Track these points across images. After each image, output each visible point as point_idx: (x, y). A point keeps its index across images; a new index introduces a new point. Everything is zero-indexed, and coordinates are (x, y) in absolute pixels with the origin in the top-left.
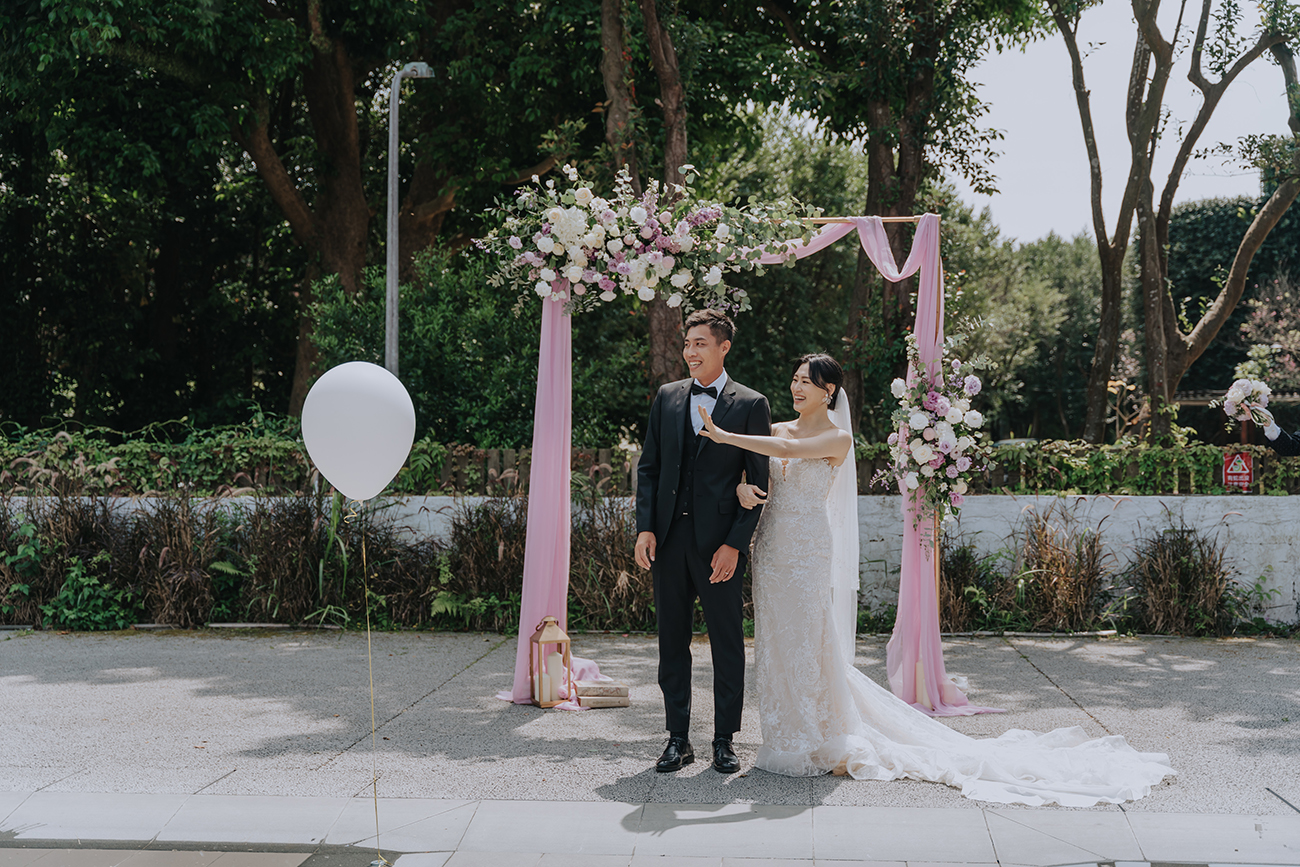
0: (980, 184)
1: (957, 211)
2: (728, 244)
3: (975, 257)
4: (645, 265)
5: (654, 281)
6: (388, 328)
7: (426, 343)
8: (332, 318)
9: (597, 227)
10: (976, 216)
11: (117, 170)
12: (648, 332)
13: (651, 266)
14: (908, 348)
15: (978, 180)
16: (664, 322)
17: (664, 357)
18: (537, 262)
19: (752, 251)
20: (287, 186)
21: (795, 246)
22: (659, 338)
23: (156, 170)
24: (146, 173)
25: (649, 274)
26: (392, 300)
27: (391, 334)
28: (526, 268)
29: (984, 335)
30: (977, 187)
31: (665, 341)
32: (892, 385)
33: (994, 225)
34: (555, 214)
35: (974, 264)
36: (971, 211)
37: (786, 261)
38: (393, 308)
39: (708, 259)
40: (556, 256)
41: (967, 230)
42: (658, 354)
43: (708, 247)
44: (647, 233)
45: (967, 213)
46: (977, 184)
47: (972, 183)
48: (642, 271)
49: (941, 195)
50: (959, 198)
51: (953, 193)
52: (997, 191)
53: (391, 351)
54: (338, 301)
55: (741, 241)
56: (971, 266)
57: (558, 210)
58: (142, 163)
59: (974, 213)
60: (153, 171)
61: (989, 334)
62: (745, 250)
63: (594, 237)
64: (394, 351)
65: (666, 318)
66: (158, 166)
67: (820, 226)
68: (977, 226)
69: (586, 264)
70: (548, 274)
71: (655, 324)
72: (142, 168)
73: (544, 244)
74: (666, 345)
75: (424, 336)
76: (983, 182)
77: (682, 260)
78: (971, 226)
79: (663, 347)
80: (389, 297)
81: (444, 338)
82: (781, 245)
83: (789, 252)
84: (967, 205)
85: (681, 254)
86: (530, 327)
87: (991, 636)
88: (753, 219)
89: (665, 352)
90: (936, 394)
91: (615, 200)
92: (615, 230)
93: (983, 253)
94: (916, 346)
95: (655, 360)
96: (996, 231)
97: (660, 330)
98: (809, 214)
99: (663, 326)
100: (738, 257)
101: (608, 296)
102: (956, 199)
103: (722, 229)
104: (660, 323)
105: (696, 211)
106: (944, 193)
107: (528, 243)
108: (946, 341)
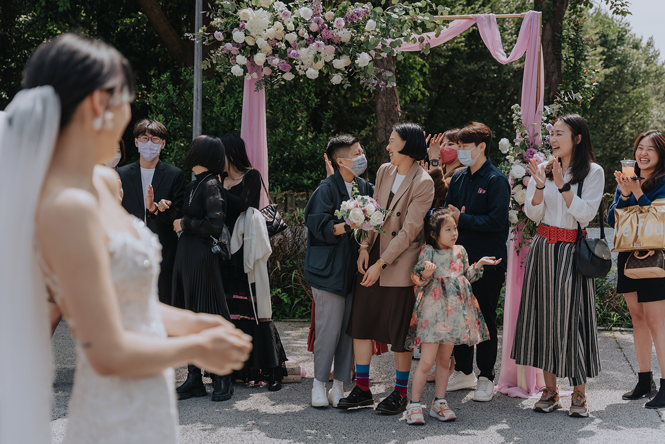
0: (617, 8)
1: (631, 41)
2: (376, 36)
3: (642, 71)
4: (314, 52)
5: (320, 64)
6: (195, 109)
7: (223, 119)
8: (163, 103)
9: (278, 24)
10: (644, 44)
11: (42, 8)
12: (374, 112)
13: (319, 53)
14: (514, 115)
15: (615, 5)
16: (385, 105)
17: (385, 129)
18: (235, 50)
19: (394, 40)
20: (162, 20)
21: (429, 37)
22: (382, 116)
23: (67, 7)
24: (61, 10)
25: (316, 59)
26: (197, 90)
27: (196, 113)
28: (228, 55)
29: (649, 122)
30: (615, 11)
31: (386, 118)
32: (499, 143)
33: (656, 49)
34: (245, 14)
35: (641, 75)
36: (641, 40)
37: (423, 49)
38: (198, 96)
39: (362, 47)
40: (250, 46)
41: (637, 53)
42: (381, 127)
43: (362, 38)
44: (314, 27)
45: (637, 42)
46: (615, 9)
47: (611, 8)
48: (311, 56)
49: (620, 30)
50: (632, 32)
51: (628, 28)
52: (629, 13)
53: (196, 125)
54: (168, 91)
55: (385, 33)
56: (639, 76)
57: (249, 11)
58: (58, 3)
59: (642, 42)
60: (65, 8)
61: (652, 122)
62: (389, 41)
63: (276, 30)
64: (198, 124)
65: (387, 102)
66: (69, 5)
67: (448, 22)
68: (645, 51)
69: (271, 53)
70: (241, 59)
71: (379, 106)
72: (58, 6)
73: (238, 36)
74: (386, 121)
75: (221, 115)
76: (619, 7)
77: (342, 48)
78: (641, 50)
79: (384, 123)
80: (195, 88)
81: (234, 116)
82: (419, 36)
83: (425, 42)
84: (638, 36)
85: (342, 44)
86: (295, 109)
87: (603, 330)
88: (395, 16)
89: (386, 126)
90: (533, 150)
91: (293, 3)
92: (291, 26)
93: (648, 68)
94: (520, 113)
95: (379, 131)
96: (657, 53)
97: (382, 111)
98: (439, 13)
99: (385, 108)
100: (384, 46)
101: (289, 77)
102: (630, 33)
103: (371, 24)
104: (383, 106)
105: (351, 10)
106: (622, 29)
107: (228, 37)
108: (545, 109)
